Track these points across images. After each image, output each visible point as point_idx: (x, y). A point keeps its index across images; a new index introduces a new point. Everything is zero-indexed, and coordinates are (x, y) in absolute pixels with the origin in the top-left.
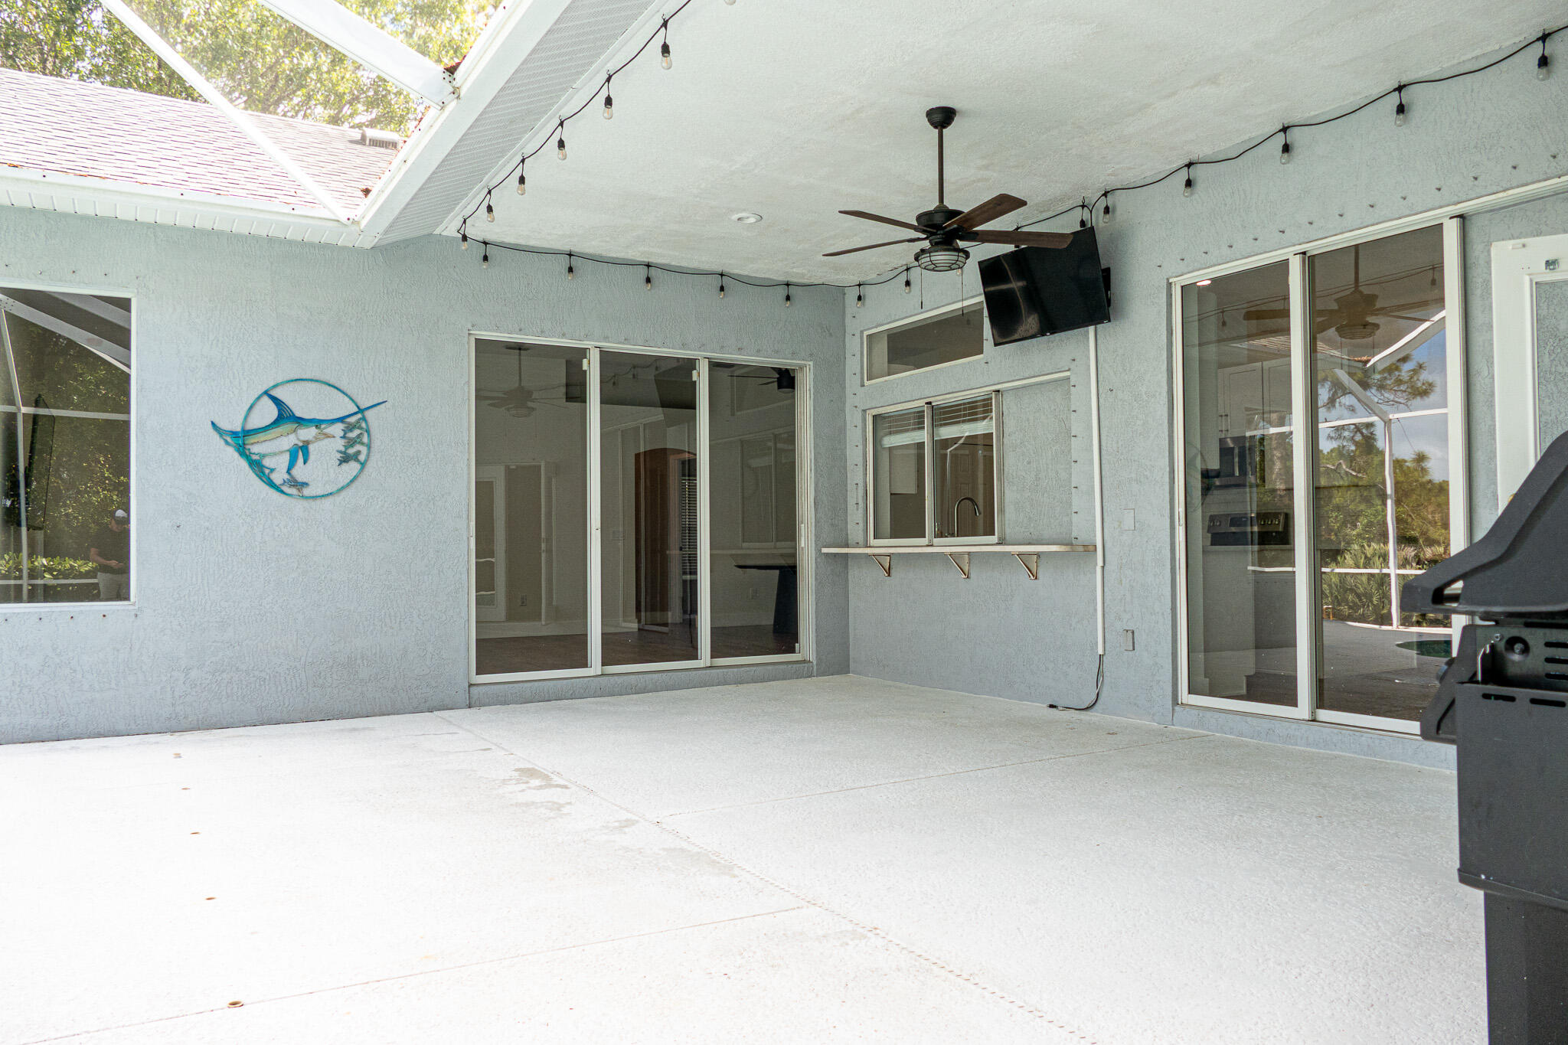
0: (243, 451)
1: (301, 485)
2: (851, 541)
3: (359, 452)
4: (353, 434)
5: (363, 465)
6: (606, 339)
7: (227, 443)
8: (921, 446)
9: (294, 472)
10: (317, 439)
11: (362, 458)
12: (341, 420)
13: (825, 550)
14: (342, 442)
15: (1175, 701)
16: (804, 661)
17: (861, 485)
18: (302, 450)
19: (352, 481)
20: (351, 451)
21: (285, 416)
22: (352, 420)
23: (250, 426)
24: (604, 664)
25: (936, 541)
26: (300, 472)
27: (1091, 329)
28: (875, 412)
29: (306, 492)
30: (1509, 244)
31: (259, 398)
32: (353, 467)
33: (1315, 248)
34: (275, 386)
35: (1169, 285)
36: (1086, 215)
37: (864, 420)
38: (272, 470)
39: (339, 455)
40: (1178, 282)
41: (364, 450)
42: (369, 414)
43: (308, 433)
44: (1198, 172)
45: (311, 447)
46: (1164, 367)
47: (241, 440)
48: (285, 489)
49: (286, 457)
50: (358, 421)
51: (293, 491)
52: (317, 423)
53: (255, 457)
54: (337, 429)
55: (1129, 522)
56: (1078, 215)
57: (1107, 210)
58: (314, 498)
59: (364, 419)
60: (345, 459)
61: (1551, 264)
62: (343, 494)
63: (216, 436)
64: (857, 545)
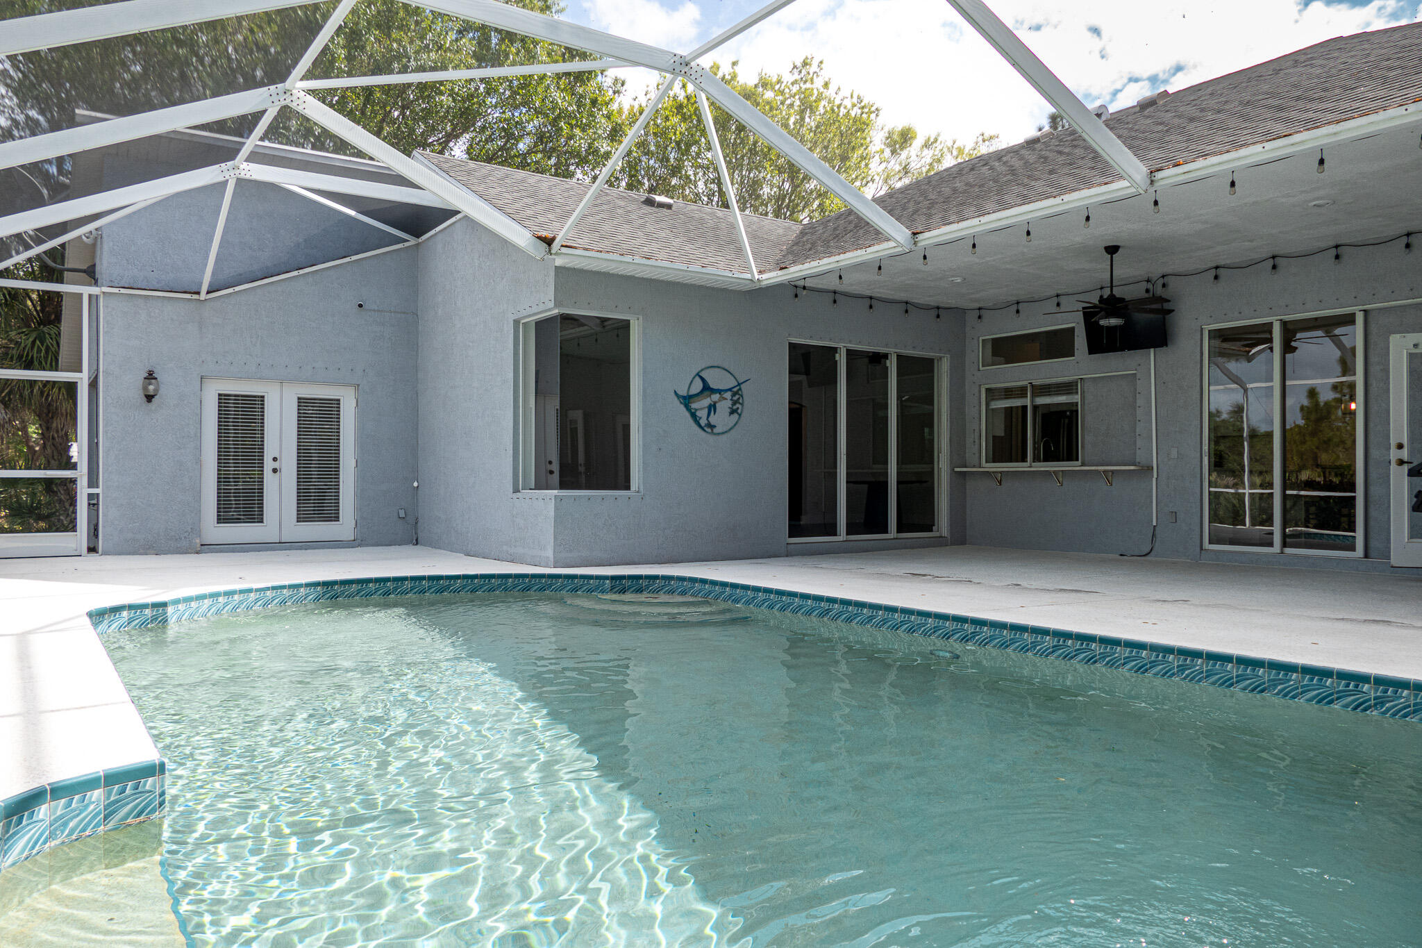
0: (687, 407)
1: (712, 427)
2: (967, 464)
3: (738, 408)
4: (735, 398)
5: (740, 415)
6: (850, 342)
7: (681, 403)
8: (1025, 408)
9: (710, 419)
10: (720, 401)
11: (739, 411)
12: (730, 390)
13: (956, 469)
14: (730, 402)
15: (1201, 549)
16: (941, 537)
17: (977, 431)
18: (712, 408)
19: (735, 425)
20: (735, 407)
21: (707, 389)
22: (735, 389)
23: (691, 393)
24: (847, 534)
25: (1033, 464)
26: (713, 420)
27: (1152, 350)
28: (987, 386)
29: (715, 430)
30: (1398, 336)
31: (694, 378)
32: (735, 416)
33: (1286, 318)
34: (702, 370)
35: (1202, 329)
36: (1150, 286)
37: (980, 391)
38: (700, 418)
39: (729, 410)
40: (1207, 328)
41: (740, 406)
42: (742, 386)
43: (716, 397)
44: (1221, 272)
45: (717, 405)
46: (1198, 373)
47: (687, 400)
48: (706, 429)
49: (706, 410)
50: (738, 390)
51: (709, 430)
52: (719, 391)
53: (693, 411)
54: (728, 395)
55: (1174, 453)
56: (1144, 285)
57: (1164, 286)
58: (719, 434)
59: (740, 389)
60: (733, 412)
61: (1416, 346)
62: (732, 431)
63: (676, 399)
64: (974, 467)
